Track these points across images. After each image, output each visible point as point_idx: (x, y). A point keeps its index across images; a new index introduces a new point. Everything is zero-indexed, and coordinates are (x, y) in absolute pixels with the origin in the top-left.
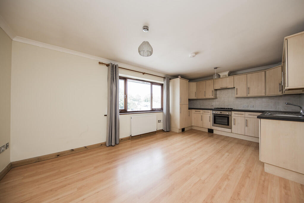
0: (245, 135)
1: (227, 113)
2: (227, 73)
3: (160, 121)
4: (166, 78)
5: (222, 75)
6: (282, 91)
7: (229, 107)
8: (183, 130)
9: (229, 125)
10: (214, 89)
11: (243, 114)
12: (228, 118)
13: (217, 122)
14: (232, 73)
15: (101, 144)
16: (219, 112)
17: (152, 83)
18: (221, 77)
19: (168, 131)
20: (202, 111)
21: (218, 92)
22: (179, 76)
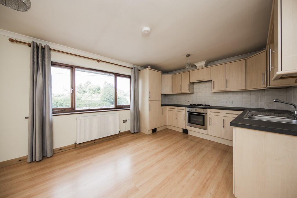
0: (222, 138)
1: (202, 111)
2: (203, 63)
3: (126, 120)
4: (133, 69)
5: (198, 65)
6: (265, 84)
7: (206, 104)
8: (154, 131)
9: (204, 126)
10: (190, 82)
11: (220, 113)
12: (204, 116)
13: (192, 122)
14: (209, 63)
15: (20, 159)
16: (193, 110)
17: (116, 75)
18: (197, 68)
19: (135, 132)
20: (176, 108)
21: (195, 86)
22: (149, 67)
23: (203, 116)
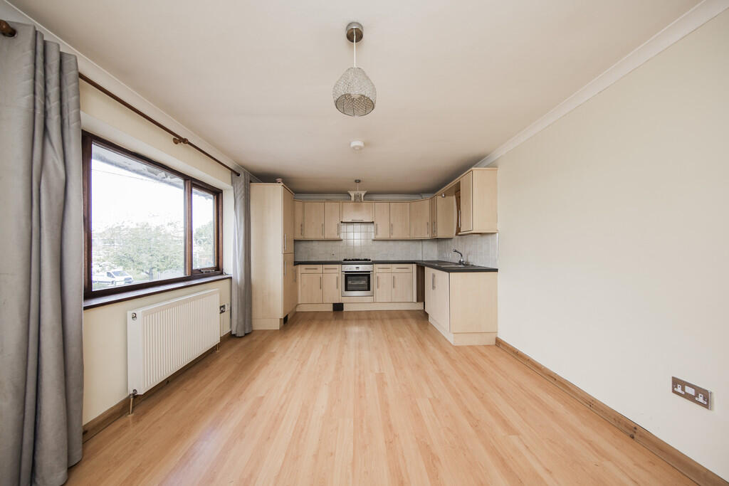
4: (241, 176)
9: (370, 291)
13: (351, 288)
16: (353, 268)
17: (192, 183)
20: (320, 267)
22: (279, 180)
23: (367, 276)
